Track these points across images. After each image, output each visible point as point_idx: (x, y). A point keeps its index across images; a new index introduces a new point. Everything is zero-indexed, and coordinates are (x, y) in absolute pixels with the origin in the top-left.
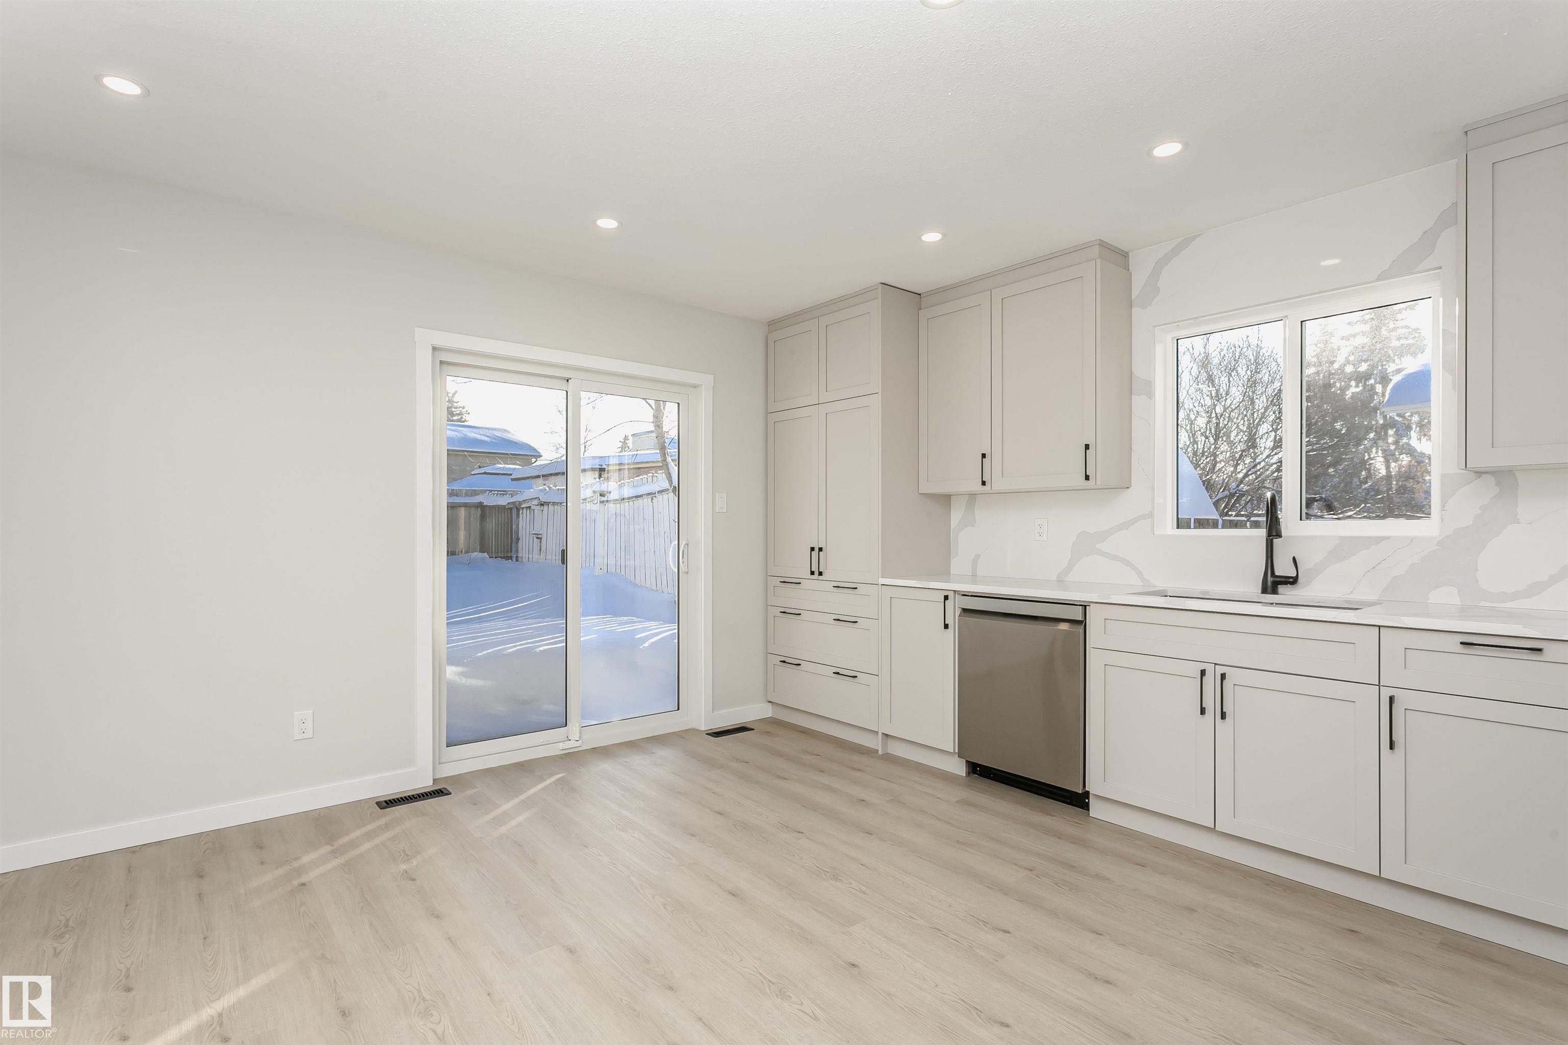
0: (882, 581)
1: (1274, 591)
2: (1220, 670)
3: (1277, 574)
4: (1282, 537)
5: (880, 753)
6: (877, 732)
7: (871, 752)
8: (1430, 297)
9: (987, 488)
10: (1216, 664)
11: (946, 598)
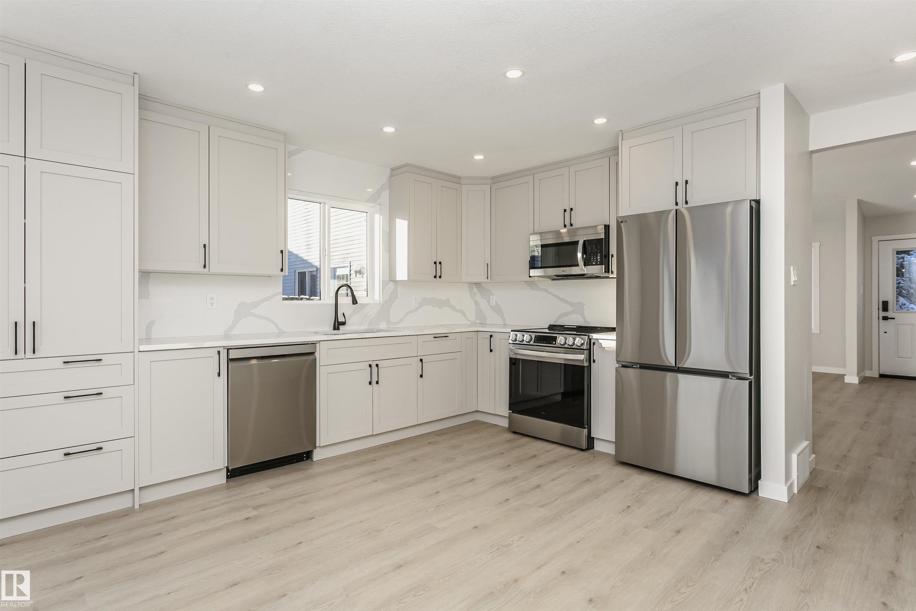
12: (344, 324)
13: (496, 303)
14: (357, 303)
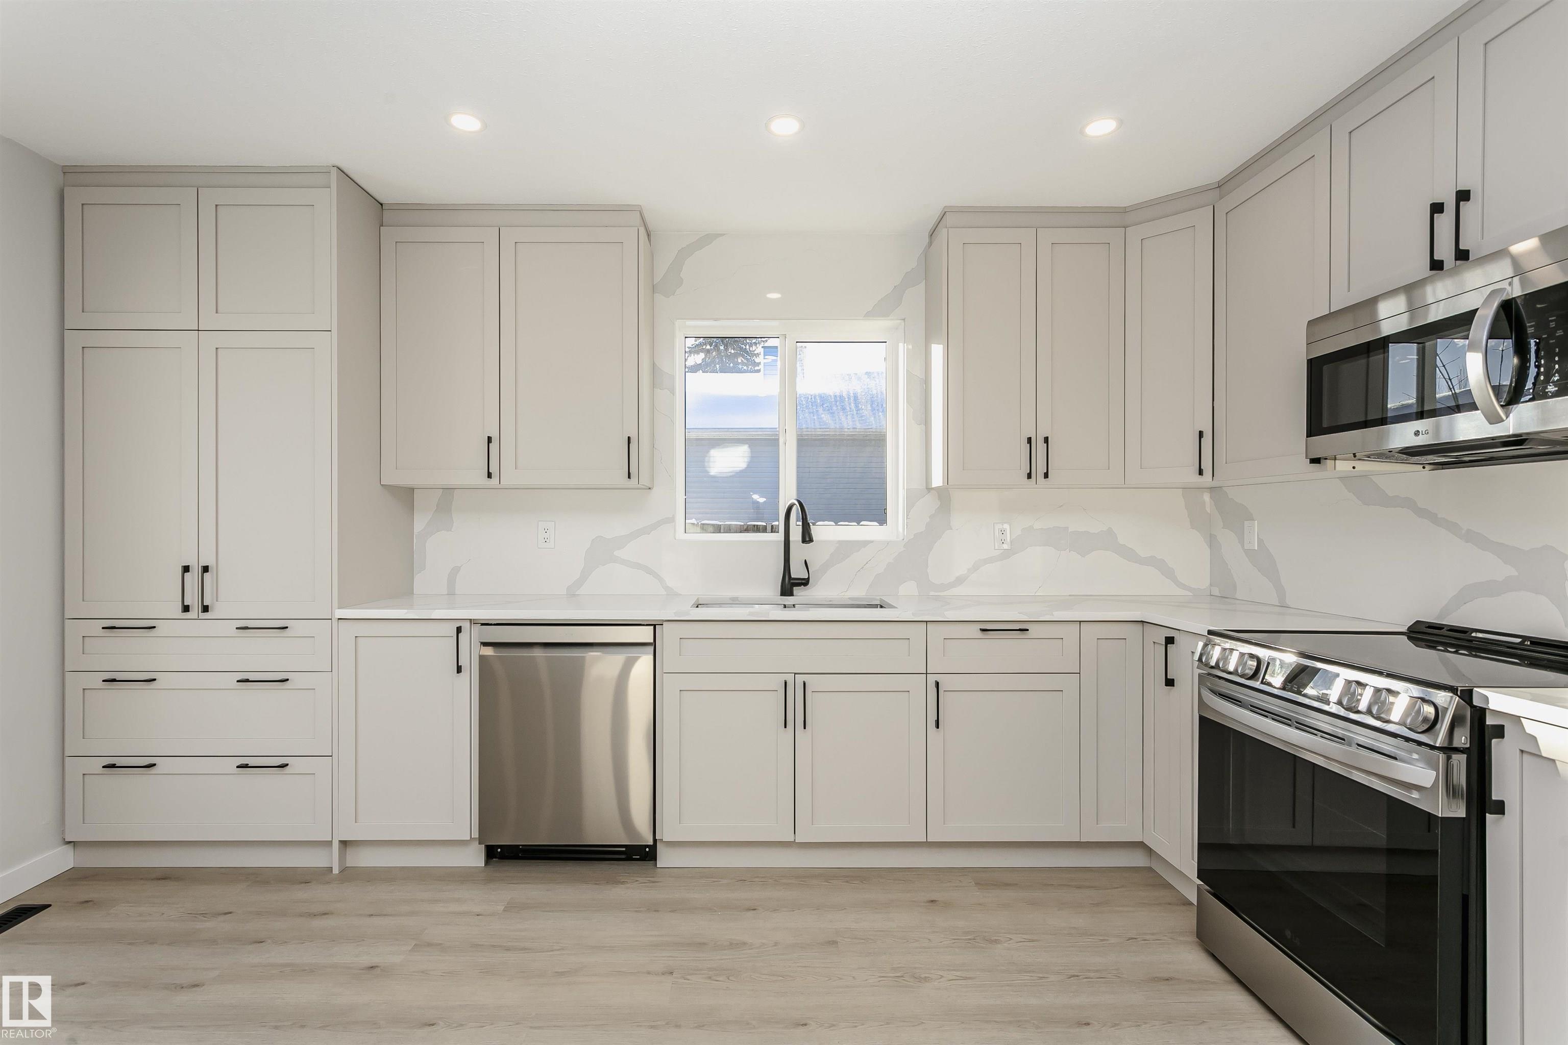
0: (340, 613)
1: (791, 594)
2: (800, 679)
3: (792, 577)
4: (813, 541)
5: (336, 871)
6: (329, 844)
7: (321, 875)
8: (886, 342)
9: (494, 481)
10: (795, 674)
11: (459, 630)
12: (805, 582)
13: (1260, 541)
14: (811, 540)
